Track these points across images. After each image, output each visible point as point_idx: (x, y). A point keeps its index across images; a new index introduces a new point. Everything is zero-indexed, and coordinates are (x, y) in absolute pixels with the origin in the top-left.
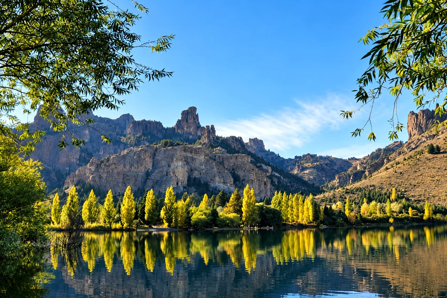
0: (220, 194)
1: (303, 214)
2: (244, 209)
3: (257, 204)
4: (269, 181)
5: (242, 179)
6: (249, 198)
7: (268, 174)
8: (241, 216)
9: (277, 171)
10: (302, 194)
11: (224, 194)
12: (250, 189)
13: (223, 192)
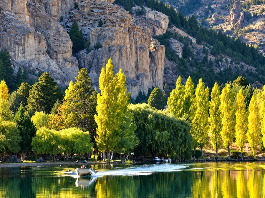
0: (42, 80)
1: (246, 130)
2: (100, 118)
3: (132, 107)
4: (163, 50)
5: (93, 42)
6: (113, 92)
7: (160, 32)
8: (93, 134)
9: (182, 24)
10: (243, 83)
11: (50, 81)
12: (115, 70)
13: (47, 76)
